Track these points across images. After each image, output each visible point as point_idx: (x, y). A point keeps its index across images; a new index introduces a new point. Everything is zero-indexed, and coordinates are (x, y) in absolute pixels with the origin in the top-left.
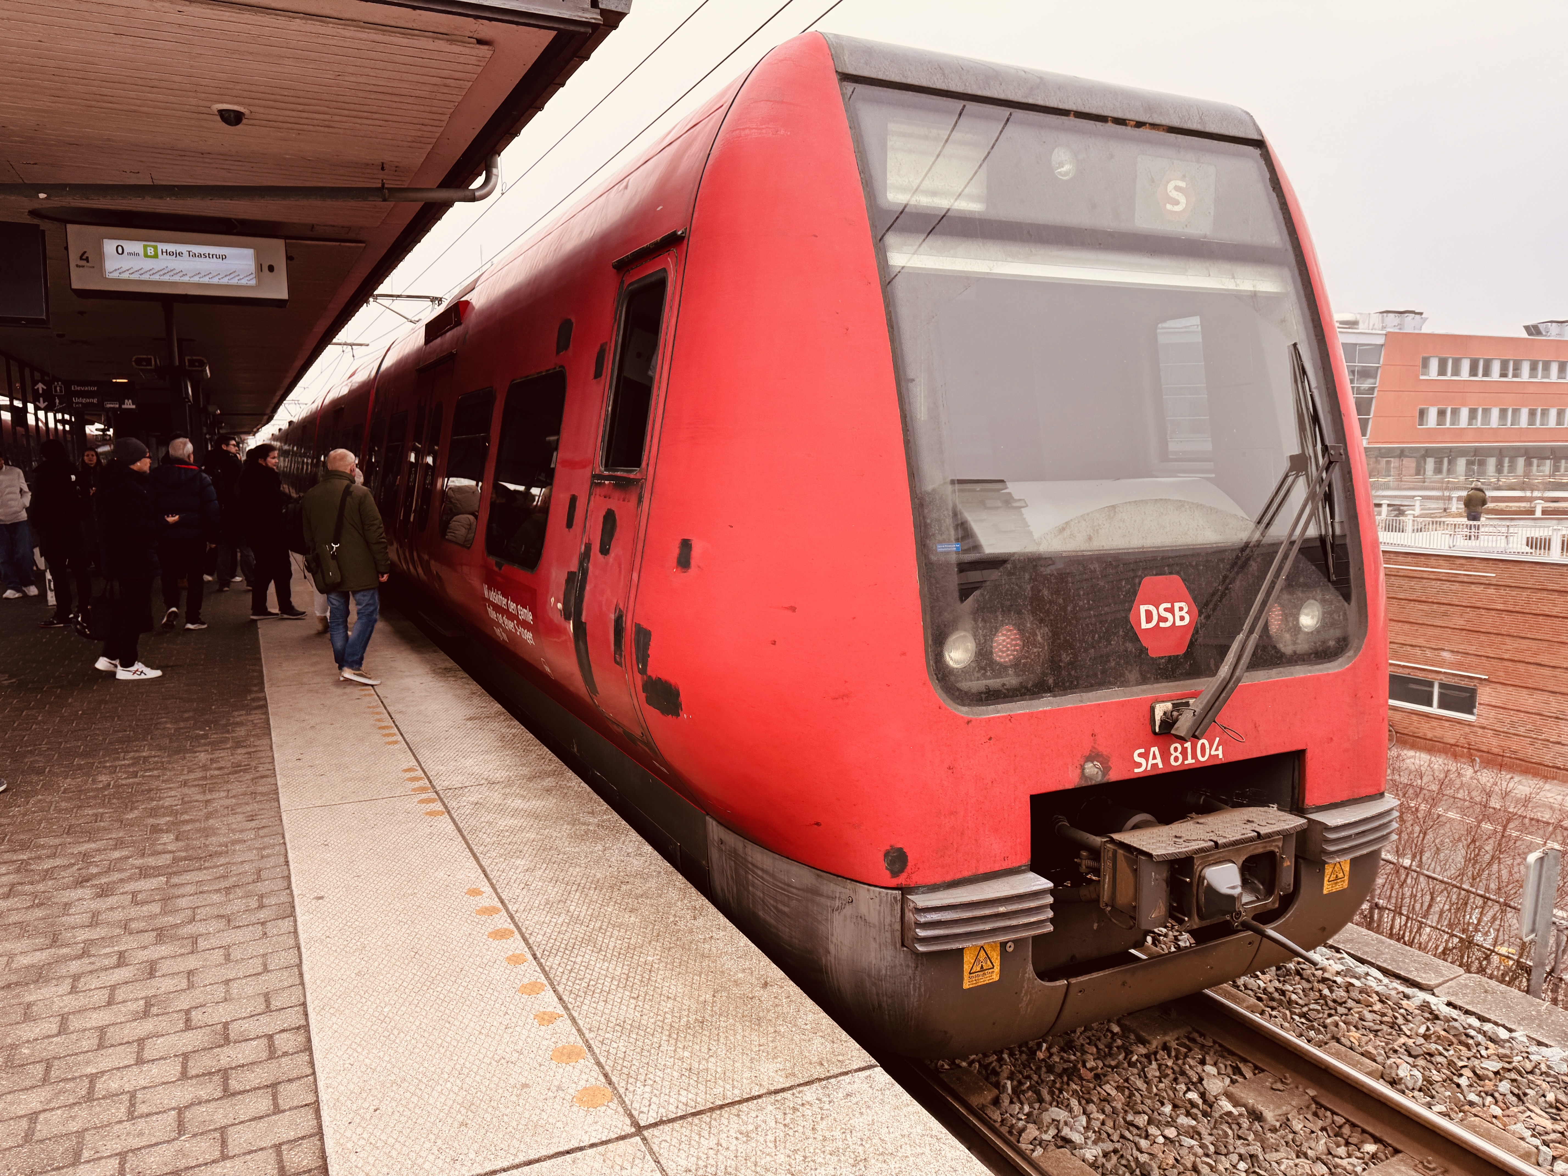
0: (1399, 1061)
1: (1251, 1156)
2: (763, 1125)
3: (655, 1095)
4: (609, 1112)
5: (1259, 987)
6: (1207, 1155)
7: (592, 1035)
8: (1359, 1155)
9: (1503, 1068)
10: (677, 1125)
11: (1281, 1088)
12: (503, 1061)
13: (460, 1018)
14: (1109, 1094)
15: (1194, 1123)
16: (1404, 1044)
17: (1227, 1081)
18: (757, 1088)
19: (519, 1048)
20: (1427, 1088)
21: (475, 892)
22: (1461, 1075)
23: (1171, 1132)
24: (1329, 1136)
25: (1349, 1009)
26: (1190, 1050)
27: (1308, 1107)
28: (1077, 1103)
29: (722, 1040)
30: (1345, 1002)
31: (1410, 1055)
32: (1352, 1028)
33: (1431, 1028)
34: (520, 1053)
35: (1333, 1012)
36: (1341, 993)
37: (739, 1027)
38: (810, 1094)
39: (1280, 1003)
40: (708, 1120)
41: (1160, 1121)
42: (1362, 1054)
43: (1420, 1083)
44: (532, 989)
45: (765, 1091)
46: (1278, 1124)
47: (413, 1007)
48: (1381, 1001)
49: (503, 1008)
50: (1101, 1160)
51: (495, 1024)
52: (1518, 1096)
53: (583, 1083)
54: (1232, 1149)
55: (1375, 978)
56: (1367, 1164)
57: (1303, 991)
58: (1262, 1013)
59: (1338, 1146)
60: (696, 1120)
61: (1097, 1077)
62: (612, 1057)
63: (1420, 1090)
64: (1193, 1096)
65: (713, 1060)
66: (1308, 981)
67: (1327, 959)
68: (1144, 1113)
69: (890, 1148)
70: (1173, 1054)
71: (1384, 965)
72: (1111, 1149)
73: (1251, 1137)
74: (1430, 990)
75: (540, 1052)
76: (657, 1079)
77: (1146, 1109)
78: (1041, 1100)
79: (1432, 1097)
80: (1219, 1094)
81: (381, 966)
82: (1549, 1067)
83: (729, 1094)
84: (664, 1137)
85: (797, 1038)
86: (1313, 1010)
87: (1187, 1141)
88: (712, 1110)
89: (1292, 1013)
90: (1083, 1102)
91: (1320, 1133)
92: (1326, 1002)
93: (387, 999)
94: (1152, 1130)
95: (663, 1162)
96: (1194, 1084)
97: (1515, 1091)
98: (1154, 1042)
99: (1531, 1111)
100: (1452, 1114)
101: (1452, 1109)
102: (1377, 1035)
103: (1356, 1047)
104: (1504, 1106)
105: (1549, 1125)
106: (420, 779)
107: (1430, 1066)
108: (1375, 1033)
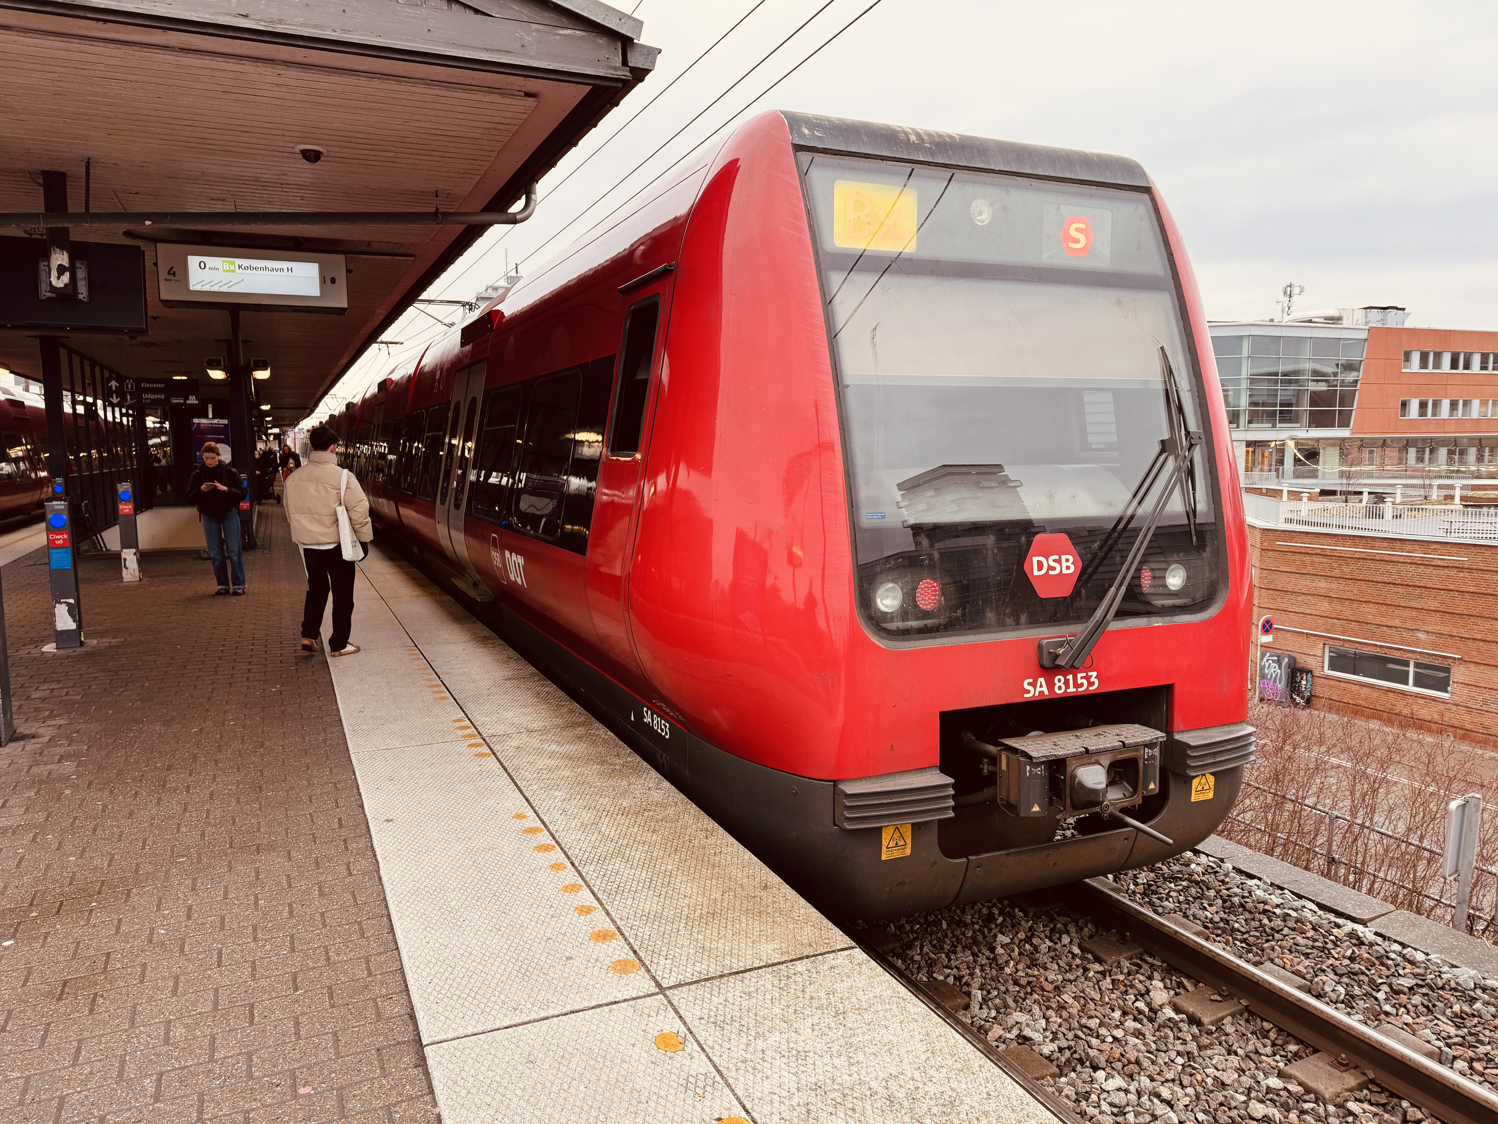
0: (1324, 978)
1: (1188, 1053)
2: (762, 988)
3: (675, 966)
4: (638, 977)
5: (1206, 918)
6: (1148, 1052)
7: (623, 923)
8: (1283, 1053)
9: (1417, 985)
10: (693, 987)
11: (1219, 999)
12: (550, 941)
13: (514, 910)
14: (1066, 1002)
15: (1139, 1026)
16: (1331, 965)
17: (1172, 992)
18: (758, 961)
19: (563, 932)
20: (1349, 1002)
21: (520, 816)
22: (1379, 990)
23: (1119, 1033)
24: (1258, 1038)
25: (1285, 936)
26: (1140, 967)
27: (1241, 1015)
28: (1038, 1009)
29: (729, 927)
30: (1282, 930)
31: (1336, 974)
32: (1286, 951)
33: (1357, 951)
34: (565, 935)
35: (1270, 938)
36: (1278, 923)
37: (743, 918)
38: (800, 966)
39: (1224, 931)
40: (718, 984)
41: (1110, 1024)
42: (1293, 972)
43: (1342, 997)
44: (572, 888)
45: (764, 964)
46: (1214, 1028)
47: (473, 901)
48: (1314, 929)
49: (549, 903)
50: (1057, 1055)
51: (543, 914)
52: (1427, 1007)
53: (616, 957)
54: (1171, 1047)
55: (1311, 910)
56: (1289, 1061)
57: (1246, 920)
58: (1207, 939)
59: (1265, 1046)
60: (708, 984)
61: (1057, 988)
62: (639, 939)
63: (1343, 1002)
64: (1141, 1005)
65: (723, 941)
66: (1250, 912)
67: (1270, 894)
68: (1096, 1017)
69: (865, 1005)
70: (1125, 971)
71: (1324, 902)
72: (1066, 1046)
73: (1189, 1038)
74: (1364, 923)
75: (580, 935)
76: (676, 954)
77: (1099, 1014)
78: (1006, 1006)
79: (1352, 1008)
80: (1163, 1004)
81: (446, 872)
82: (1458, 984)
83: (735, 966)
84: (682, 995)
85: (791, 926)
86: (1253, 936)
87: (1133, 1040)
88: (721, 976)
89: (1234, 939)
90: (1044, 1008)
91: (1250, 1035)
92: (1265, 930)
93: (452, 896)
94: (1103, 1031)
95: (682, 1012)
96: (1142, 995)
97: (1426, 1003)
98: (1110, 962)
99: (1438, 1019)
100: (1369, 1022)
101: (1369, 1018)
102: (1308, 958)
103: (1288, 966)
104: (1414, 1016)
105: (1453, 1031)
106: (467, 728)
107: (1353, 983)
108: (1307, 956)
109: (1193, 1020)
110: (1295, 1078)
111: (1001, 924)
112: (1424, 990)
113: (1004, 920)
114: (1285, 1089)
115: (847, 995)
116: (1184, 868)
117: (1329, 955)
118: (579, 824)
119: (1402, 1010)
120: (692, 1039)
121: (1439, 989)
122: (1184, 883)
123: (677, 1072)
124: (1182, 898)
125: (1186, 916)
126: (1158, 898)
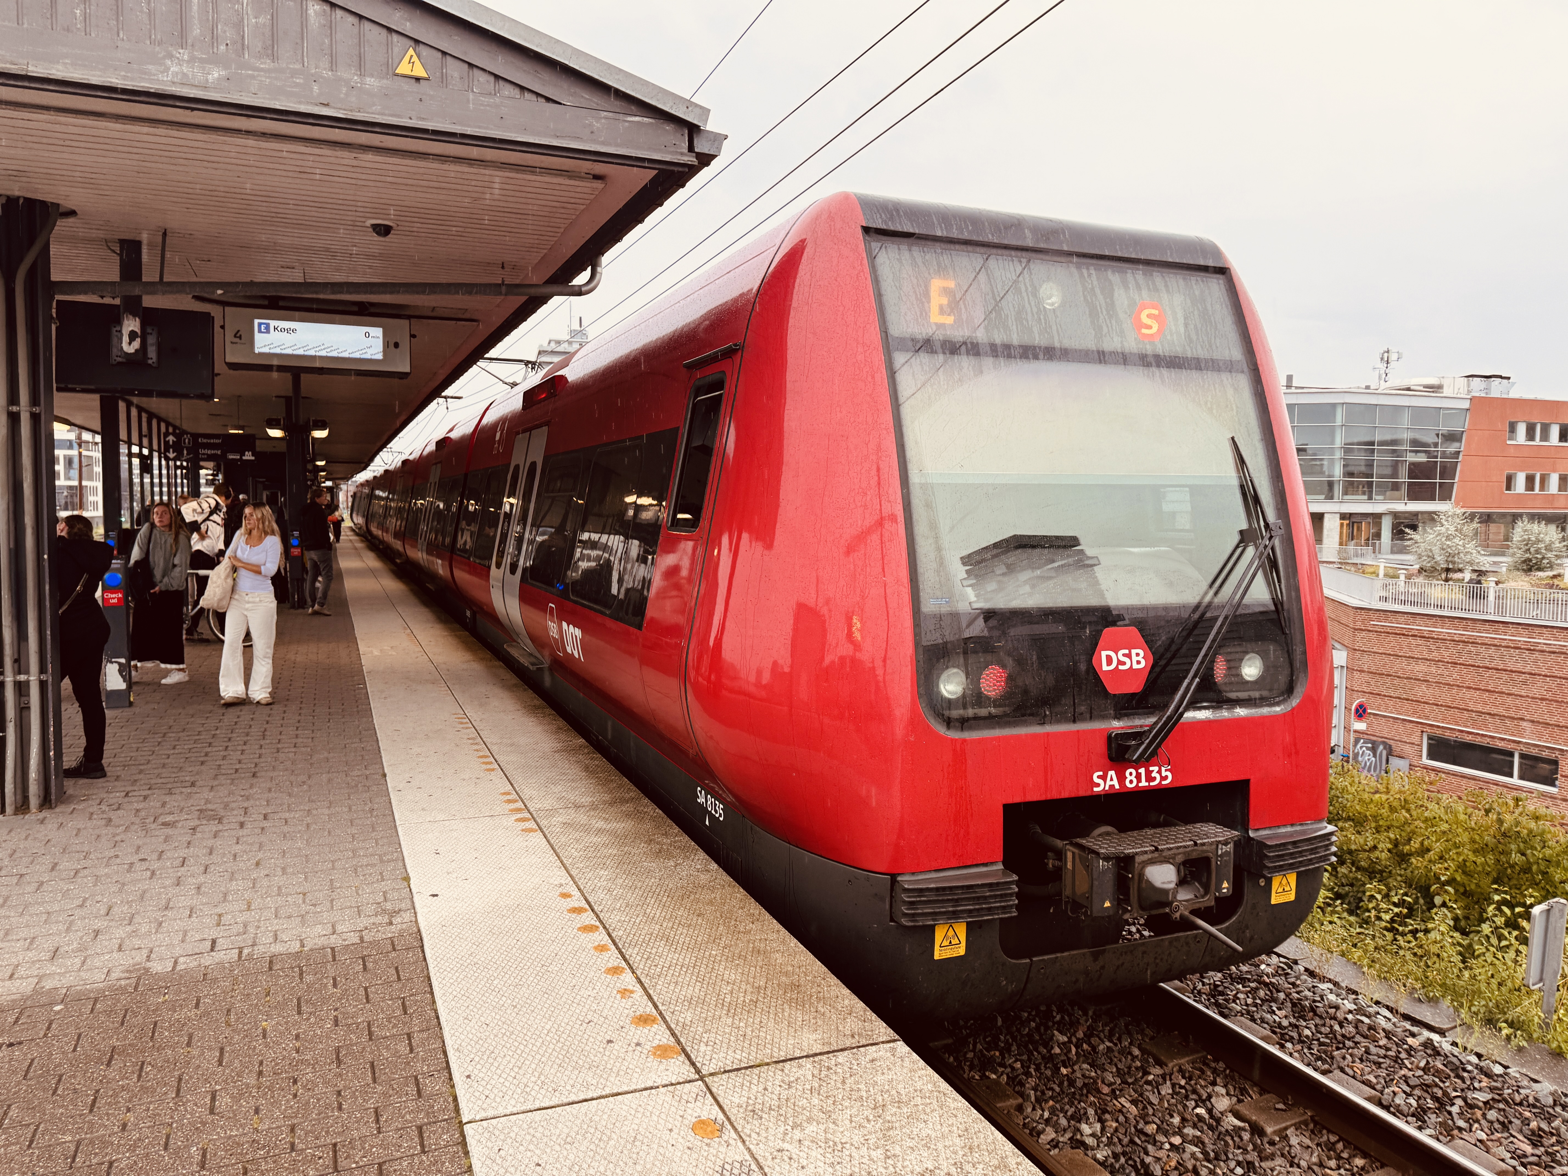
0: (1396, 1090)
1: (1248, 1163)
2: (802, 1078)
3: (715, 1053)
4: (678, 1063)
5: (1275, 1021)
6: (1208, 1161)
7: (664, 1008)
9: (1493, 1099)
10: (732, 1075)
11: (1284, 1107)
12: (591, 1023)
14: (1123, 1106)
15: (1199, 1133)
16: (1404, 1076)
17: (1234, 1099)
18: (799, 1051)
19: (604, 1014)
20: (1420, 1115)
21: (565, 895)
22: (1453, 1104)
23: (1177, 1140)
24: (1323, 1151)
25: (1356, 1043)
26: (1203, 1073)
27: (1307, 1126)
28: (1093, 1112)
29: (771, 1016)
30: (1353, 1037)
31: (1408, 1085)
32: (1356, 1059)
33: (1431, 1062)
34: (606, 1018)
35: (1341, 1045)
36: (1349, 1029)
37: (786, 1007)
38: (842, 1057)
39: (1293, 1037)
40: (758, 1072)
41: (1168, 1130)
42: (1363, 1082)
43: (1413, 1110)
45: (805, 1054)
46: (1277, 1139)
48: (1387, 1037)
49: (591, 985)
50: (1111, 1160)
51: (585, 996)
52: (1504, 1124)
53: (656, 1043)
54: (1231, 1156)
55: (1384, 1017)
57: (1316, 1026)
58: (1274, 1044)
59: (1330, 1158)
60: (748, 1072)
62: (680, 1024)
63: (1413, 1115)
64: (1201, 1111)
65: (763, 1029)
66: (1321, 1017)
67: (1343, 999)
68: (1154, 1122)
69: (905, 1099)
70: (1187, 1075)
72: (1121, 1151)
74: (1442, 1032)
75: (622, 1018)
76: (718, 1041)
77: (1157, 1120)
79: (1424, 1122)
80: (1225, 1111)
82: (1536, 1100)
83: (775, 1055)
84: (722, 1083)
85: (834, 1017)
86: (1323, 1043)
87: (1191, 1148)
88: (761, 1065)
90: (1099, 1111)
91: (1314, 1147)
92: (1335, 1036)
93: (496, 974)
94: (1160, 1137)
95: (720, 1099)
96: (1204, 1101)
97: (1501, 1119)
98: (1170, 1065)
99: (1514, 1137)
100: (1441, 1137)
101: (1441, 1133)
102: (1380, 1067)
103: (1358, 1076)
104: (1489, 1132)
105: (1529, 1149)
106: (515, 801)
107: (1426, 1095)
108: (1379, 1065)
109: (1257, 1130)
111: (1059, 1023)
112: (1501, 1106)
113: (1063, 1018)
115: (887, 1087)
116: (1253, 968)
117: (1402, 1066)
118: (624, 905)
119: (1476, 1125)
120: (729, 1127)
121: (1516, 1104)
122: (1253, 985)
123: (713, 1159)
124: (1249, 1001)
125: (1253, 1020)
126: (1225, 1000)
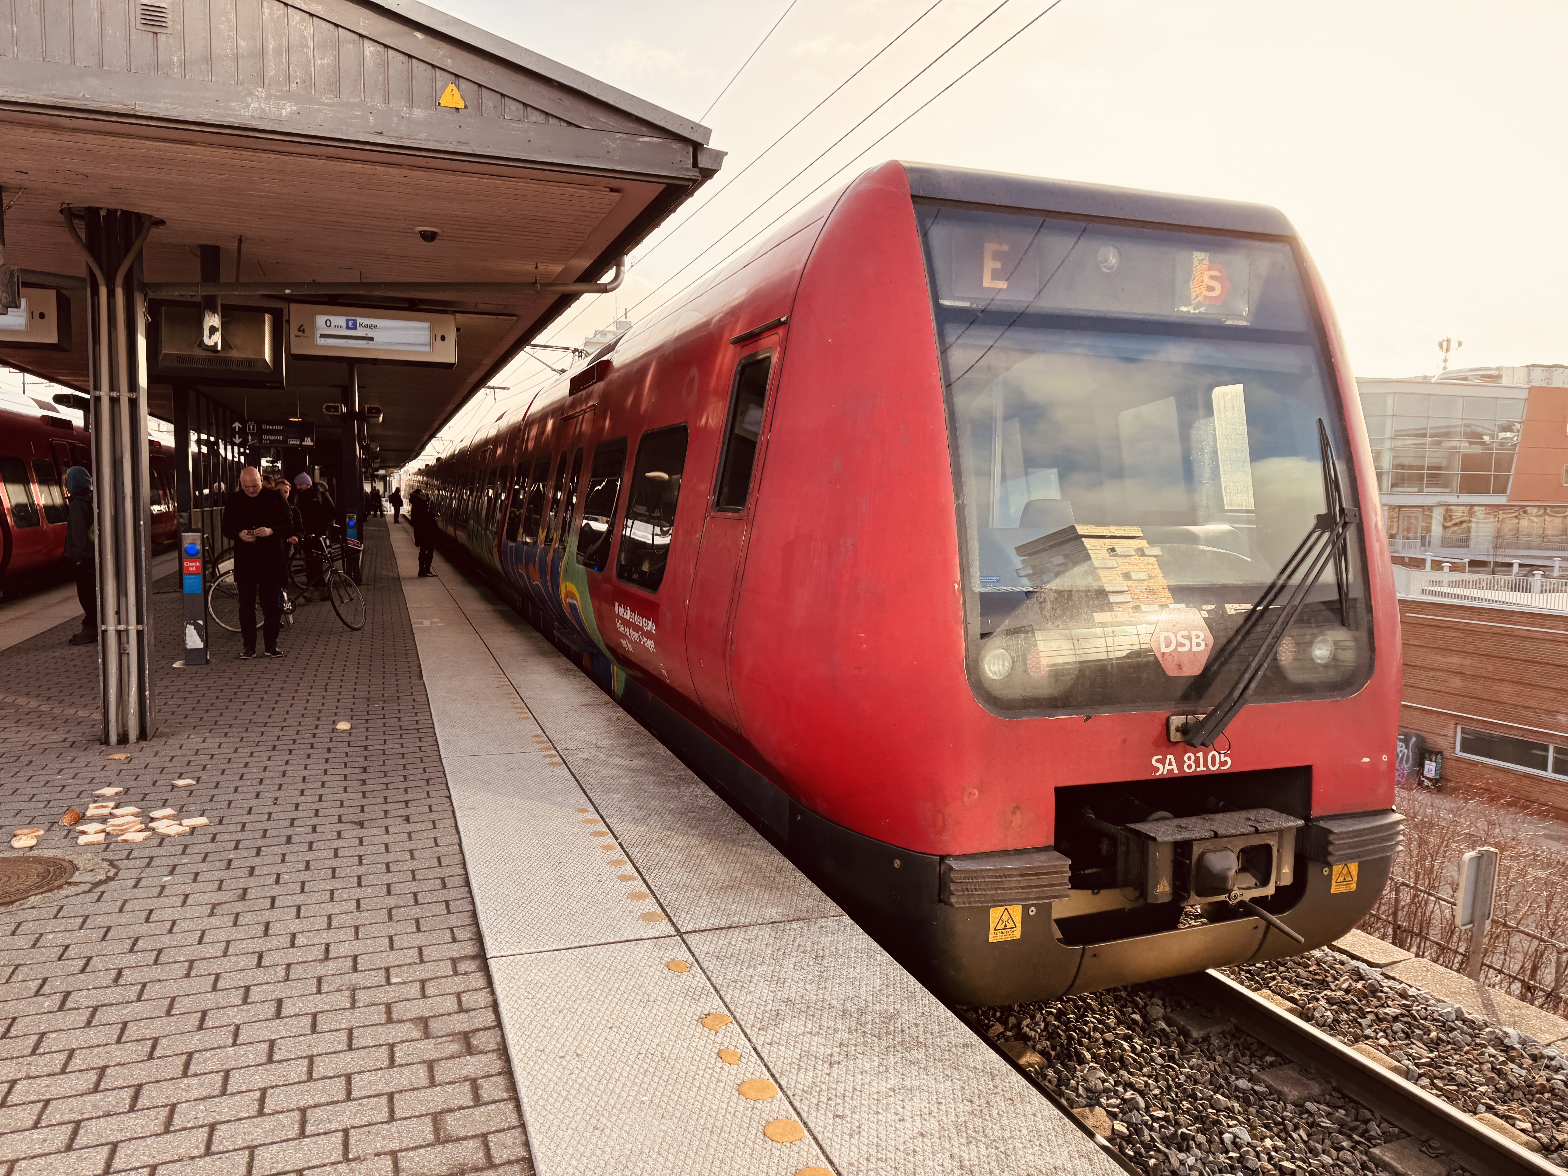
0: (1317, 1005)
1: (1170, 1056)
2: (761, 936)
7: (656, 888)
8: (1259, 1062)
9: (1402, 1014)
11: (1211, 1017)
15: (1130, 1032)
16: (1326, 995)
17: (1169, 1010)
19: (606, 891)
20: (1334, 1024)
21: (583, 811)
24: (1239, 1049)
25: (1288, 968)
27: (1230, 1031)
31: (1328, 1002)
32: (1285, 981)
33: (1354, 985)
34: (607, 894)
35: (1274, 969)
40: (726, 932)
41: (1104, 1030)
44: (619, 863)
46: (1200, 1039)
48: (1318, 964)
49: (597, 873)
50: (1049, 1050)
51: (591, 881)
52: (1406, 1034)
54: (1154, 1050)
56: (1263, 1069)
60: (717, 932)
62: (667, 899)
63: (1330, 1026)
64: (1137, 1017)
65: (736, 905)
74: (1374, 965)
80: (1158, 1018)
82: (1440, 1015)
83: (743, 921)
87: (1121, 1043)
88: (729, 928)
89: (1241, 969)
91: (1232, 1047)
94: (1095, 1034)
95: (693, 949)
96: (1140, 1009)
97: (1406, 1030)
99: (1414, 1043)
100: (1349, 1043)
101: (1350, 1040)
102: (1306, 988)
103: (1284, 994)
104: (1392, 1040)
105: (1425, 1053)
106: (545, 743)
107: (1342, 1010)
109: (1183, 1033)
110: (1264, 1081)
112: (1407, 1019)
114: (1253, 1089)
115: (828, 945)
117: (1328, 987)
118: (630, 819)
119: (1381, 1034)
120: (696, 966)
121: (1421, 1018)
